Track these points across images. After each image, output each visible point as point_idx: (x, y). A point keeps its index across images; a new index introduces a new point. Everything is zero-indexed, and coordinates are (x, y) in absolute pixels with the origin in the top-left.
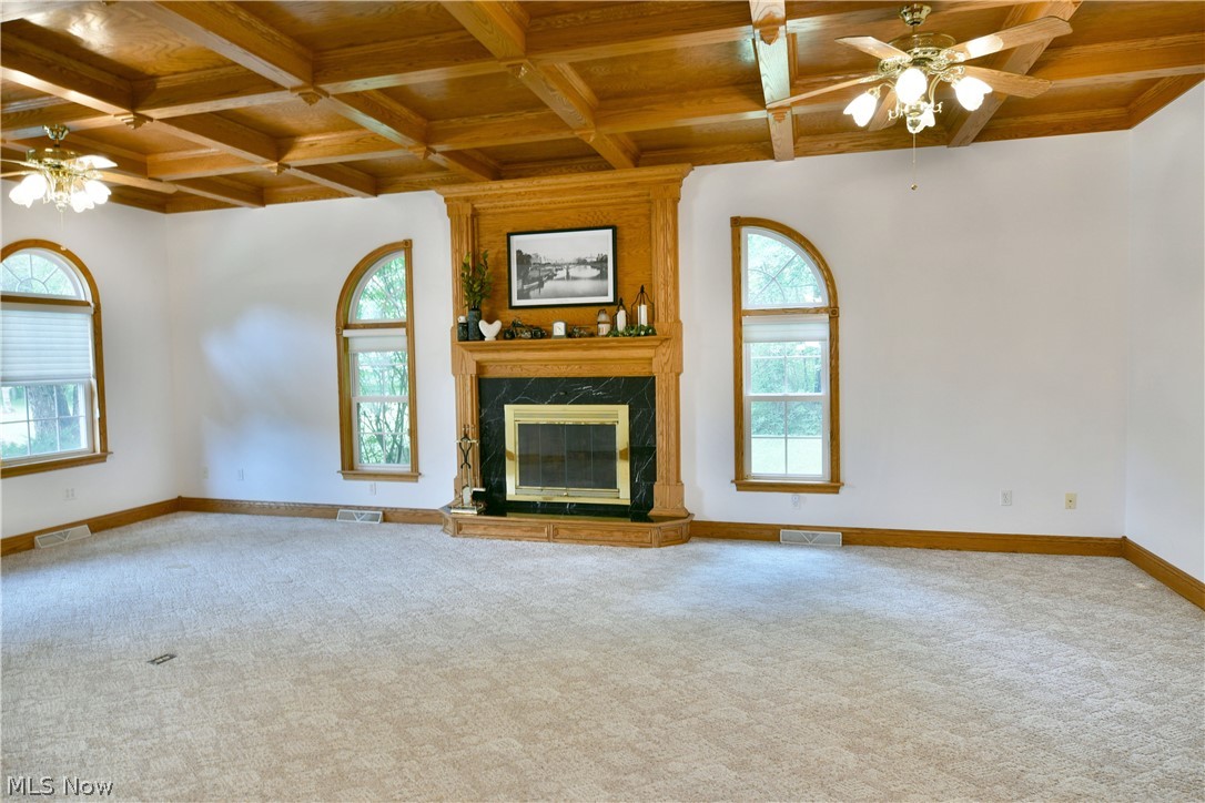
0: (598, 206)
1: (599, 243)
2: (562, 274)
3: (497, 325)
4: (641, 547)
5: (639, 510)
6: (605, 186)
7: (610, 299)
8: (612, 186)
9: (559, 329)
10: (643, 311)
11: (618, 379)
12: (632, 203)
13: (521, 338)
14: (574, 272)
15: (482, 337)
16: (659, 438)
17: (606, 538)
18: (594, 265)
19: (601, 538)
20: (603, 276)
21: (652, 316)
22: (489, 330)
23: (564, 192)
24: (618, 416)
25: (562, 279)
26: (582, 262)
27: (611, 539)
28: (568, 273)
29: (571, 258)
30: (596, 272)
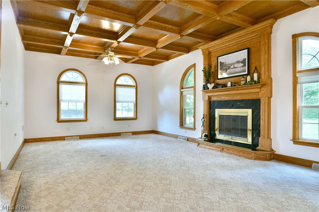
0: (243, 42)
1: (243, 54)
2: (232, 67)
3: (213, 85)
4: (248, 159)
5: (254, 146)
6: (244, 35)
7: (246, 73)
8: (247, 34)
9: (229, 84)
10: (256, 76)
11: (249, 100)
12: (254, 38)
13: (219, 88)
14: (236, 66)
15: (208, 88)
16: (261, 121)
17: (238, 154)
18: (242, 62)
19: (236, 153)
20: (244, 65)
21: (259, 77)
22: (210, 86)
23: (232, 40)
24: (248, 113)
25: (232, 68)
26: (238, 62)
27: (239, 154)
28: (234, 66)
29: (235, 61)
30: (242, 65)
